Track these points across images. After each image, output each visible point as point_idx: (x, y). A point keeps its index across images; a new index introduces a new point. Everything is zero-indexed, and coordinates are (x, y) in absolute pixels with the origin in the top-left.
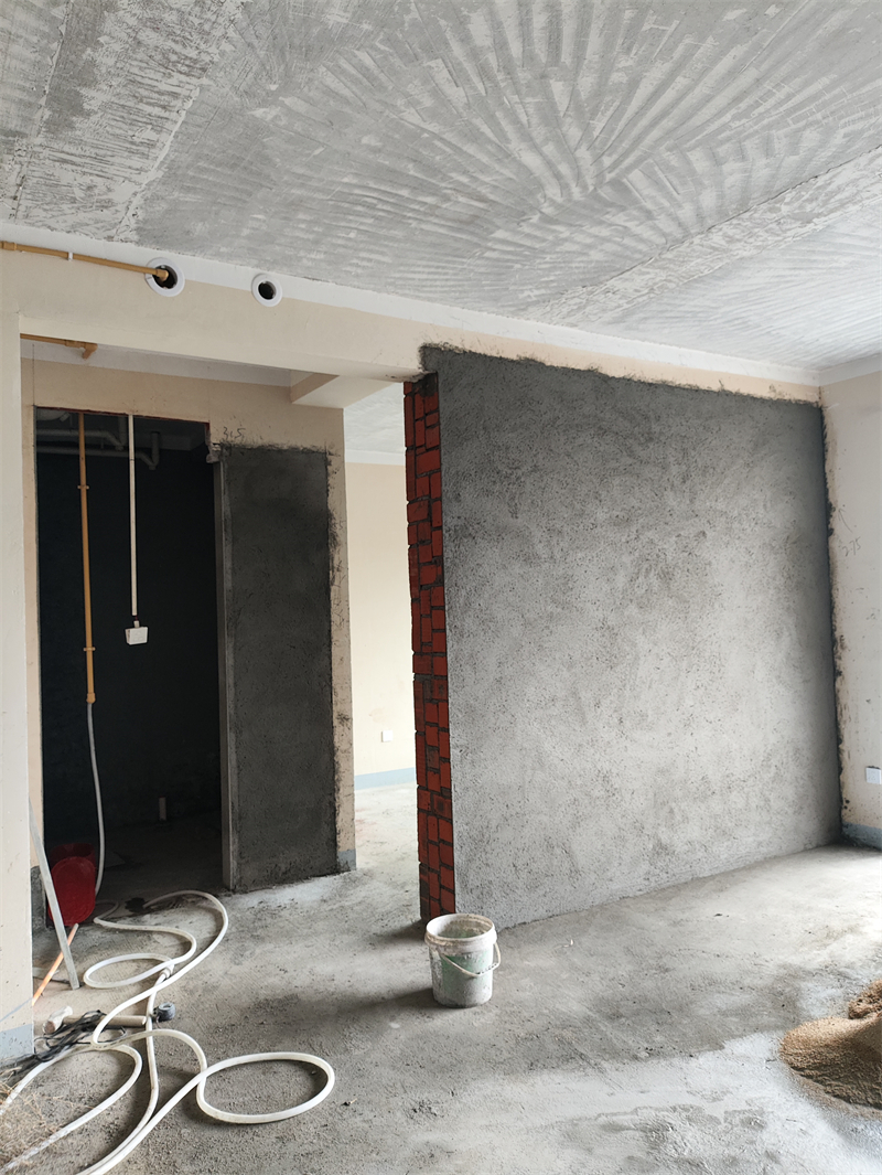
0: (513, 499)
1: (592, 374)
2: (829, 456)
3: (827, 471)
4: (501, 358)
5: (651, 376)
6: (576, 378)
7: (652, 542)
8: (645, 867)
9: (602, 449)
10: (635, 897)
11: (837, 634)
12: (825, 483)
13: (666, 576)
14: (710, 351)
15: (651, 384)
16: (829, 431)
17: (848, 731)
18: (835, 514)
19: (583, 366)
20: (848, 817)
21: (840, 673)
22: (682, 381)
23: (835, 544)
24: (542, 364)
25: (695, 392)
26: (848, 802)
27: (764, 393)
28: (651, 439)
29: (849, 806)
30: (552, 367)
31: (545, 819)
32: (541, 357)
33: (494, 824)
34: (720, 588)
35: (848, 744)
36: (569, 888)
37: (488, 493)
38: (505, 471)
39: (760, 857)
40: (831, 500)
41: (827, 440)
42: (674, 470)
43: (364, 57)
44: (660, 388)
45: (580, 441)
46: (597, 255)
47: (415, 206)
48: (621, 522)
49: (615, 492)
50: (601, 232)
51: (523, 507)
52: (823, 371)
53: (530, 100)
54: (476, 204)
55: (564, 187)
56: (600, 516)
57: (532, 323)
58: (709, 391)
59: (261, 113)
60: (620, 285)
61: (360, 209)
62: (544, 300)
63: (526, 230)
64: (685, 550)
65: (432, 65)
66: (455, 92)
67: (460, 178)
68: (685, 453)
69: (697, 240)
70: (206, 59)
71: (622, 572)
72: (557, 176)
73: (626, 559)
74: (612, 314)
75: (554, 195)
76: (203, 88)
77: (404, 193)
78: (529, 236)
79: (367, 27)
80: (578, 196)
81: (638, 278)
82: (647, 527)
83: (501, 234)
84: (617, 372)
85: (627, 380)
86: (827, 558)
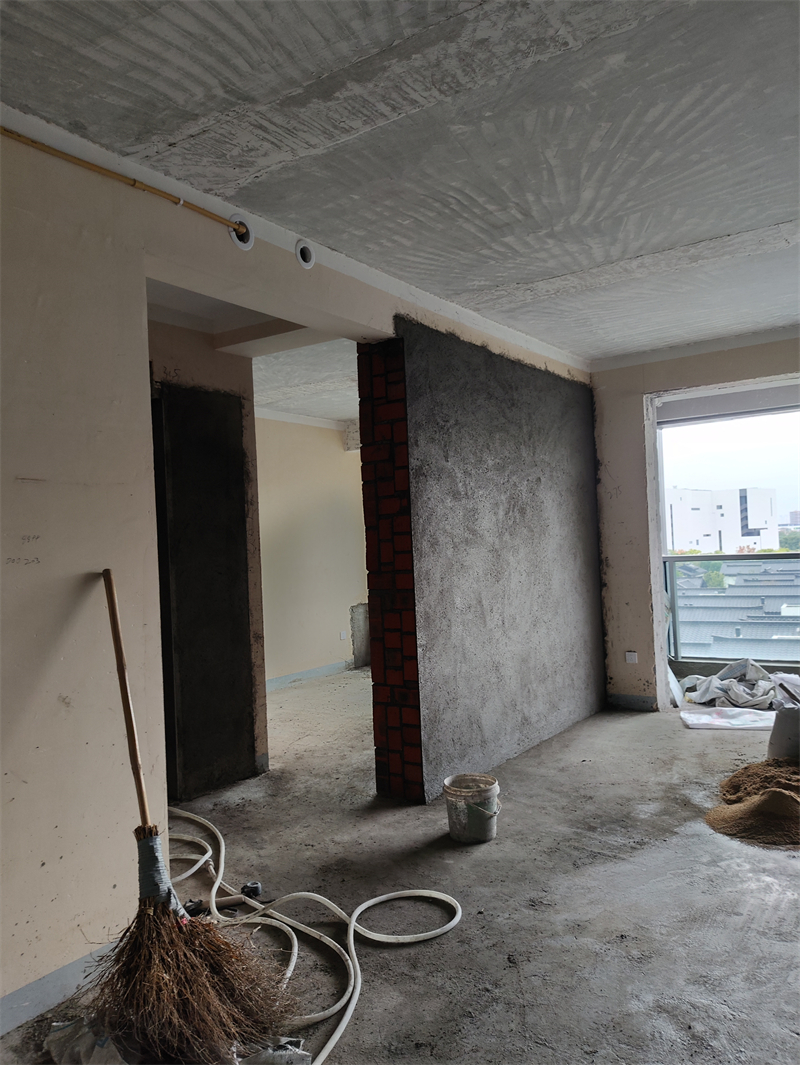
0: (445, 446)
1: (483, 350)
2: (597, 425)
3: (596, 436)
4: (437, 331)
5: (513, 354)
7: (515, 484)
8: (517, 735)
9: (490, 410)
10: (515, 759)
11: (603, 556)
12: (594, 445)
13: (522, 511)
14: (542, 340)
15: (513, 362)
16: (597, 406)
17: (611, 626)
18: (602, 468)
19: (479, 343)
20: (612, 690)
21: (605, 585)
22: (528, 361)
23: (601, 490)
24: (458, 338)
25: (533, 369)
26: (611, 678)
27: (564, 374)
28: (513, 405)
29: (612, 683)
30: (463, 341)
31: (467, 701)
32: (458, 333)
33: (442, 707)
34: (547, 522)
35: (611, 636)
36: (481, 755)
37: (433, 440)
38: (442, 423)
39: (570, 723)
40: (599, 456)
41: (596, 413)
42: (525, 429)
43: (569, 111)
44: (517, 365)
45: (479, 402)
46: (551, 263)
47: (476, 210)
48: (500, 468)
49: (497, 444)
50: (573, 248)
51: (451, 453)
52: (594, 361)
53: (632, 159)
54: (519, 216)
55: (586, 216)
56: (490, 463)
57: (453, 304)
58: (540, 370)
59: (457, 128)
60: (542, 286)
61: (437, 205)
62: (481, 289)
63: (530, 239)
64: (531, 491)
65: (603, 125)
66: (595, 144)
67: (530, 197)
68: (530, 417)
69: (622, 263)
70: (469, 86)
71: (501, 507)
72: (590, 208)
73: (503, 497)
74: (513, 305)
75: (574, 219)
76: (440, 103)
77: (481, 200)
78: (526, 244)
79: (594, 94)
80: (586, 223)
81: (558, 283)
82: (513, 473)
83: (509, 239)
84: (496, 350)
85: (501, 357)
86: (596, 500)
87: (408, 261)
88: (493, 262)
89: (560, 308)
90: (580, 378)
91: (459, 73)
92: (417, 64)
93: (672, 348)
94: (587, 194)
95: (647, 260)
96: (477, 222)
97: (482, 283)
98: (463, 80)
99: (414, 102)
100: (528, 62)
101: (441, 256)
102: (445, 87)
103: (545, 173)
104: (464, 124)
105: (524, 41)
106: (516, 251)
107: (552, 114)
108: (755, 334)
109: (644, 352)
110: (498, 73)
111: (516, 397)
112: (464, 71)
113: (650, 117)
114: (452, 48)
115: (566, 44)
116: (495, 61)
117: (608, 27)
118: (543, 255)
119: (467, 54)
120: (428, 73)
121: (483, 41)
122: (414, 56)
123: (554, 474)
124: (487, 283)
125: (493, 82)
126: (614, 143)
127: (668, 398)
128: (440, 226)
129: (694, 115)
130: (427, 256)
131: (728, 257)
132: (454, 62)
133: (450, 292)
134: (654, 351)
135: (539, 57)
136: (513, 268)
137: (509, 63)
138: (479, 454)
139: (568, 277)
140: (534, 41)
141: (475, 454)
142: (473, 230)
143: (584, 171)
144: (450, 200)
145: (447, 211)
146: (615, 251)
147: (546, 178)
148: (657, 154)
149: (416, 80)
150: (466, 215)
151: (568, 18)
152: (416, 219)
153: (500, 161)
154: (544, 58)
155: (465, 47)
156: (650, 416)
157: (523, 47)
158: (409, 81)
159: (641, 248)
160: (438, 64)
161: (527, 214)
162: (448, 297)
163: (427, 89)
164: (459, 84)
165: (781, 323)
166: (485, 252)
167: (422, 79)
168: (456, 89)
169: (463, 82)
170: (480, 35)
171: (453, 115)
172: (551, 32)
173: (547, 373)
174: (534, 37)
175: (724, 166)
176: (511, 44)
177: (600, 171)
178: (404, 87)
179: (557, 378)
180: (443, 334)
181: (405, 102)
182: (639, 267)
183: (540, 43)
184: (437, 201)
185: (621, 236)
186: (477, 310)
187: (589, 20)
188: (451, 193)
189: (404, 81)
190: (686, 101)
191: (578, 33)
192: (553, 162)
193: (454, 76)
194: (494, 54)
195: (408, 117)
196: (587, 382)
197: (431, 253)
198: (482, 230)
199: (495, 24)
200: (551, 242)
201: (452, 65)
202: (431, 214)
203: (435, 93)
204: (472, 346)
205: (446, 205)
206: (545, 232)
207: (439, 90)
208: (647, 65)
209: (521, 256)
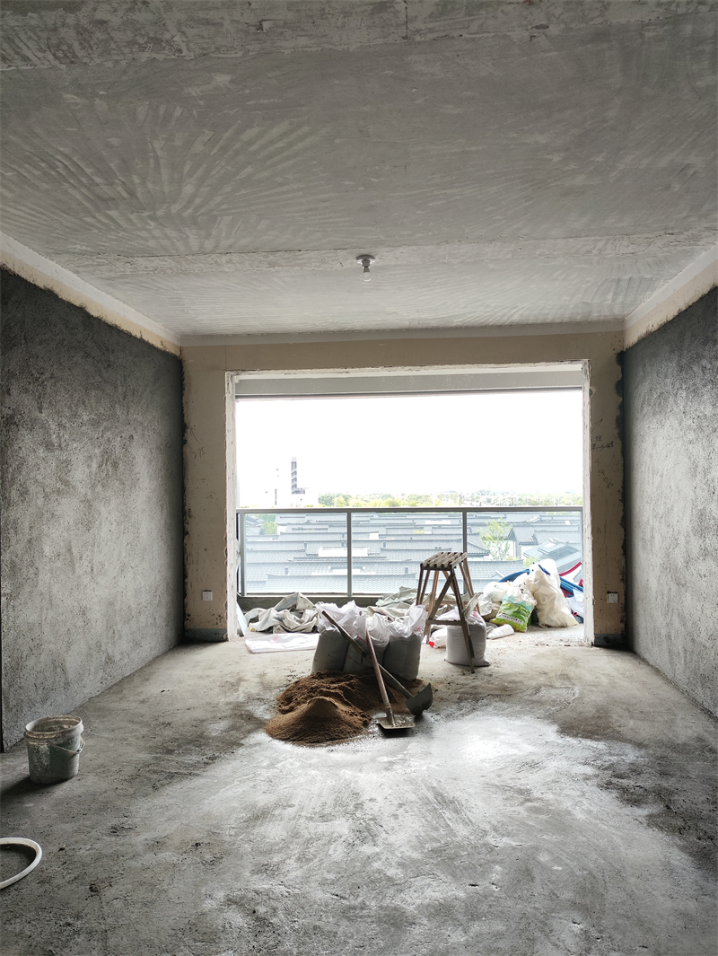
0: (40, 397)
1: (81, 311)
2: (185, 393)
3: (184, 402)
4: (35, 285)
5: (111, 319)
6: (74, 312)
7: (109, 440)
8: (101, 674)
9: (86, 368)
11: (187, 508)
12: (182, 410)
13: (115, 465)
14: (138, 311)
15: (110, 326)
16: (186, 376)
17: (191, 570)
18: (188, 431)
19: (77, 304)
20: (189, 625)
21: (187, 533)
22: (124, 327)
23: (187, 450)
24: (57, 296)
25: (129, 335)
26: (189, 615)
27: (158, 345)
28: (109, 366)
29: (190, 618)
30: (61, 299)
31: (52, 646)
32: (56, 290)
34: (138, 475)
35: (191, 578)
36: (64, 697)
37: (26, 391)
38: (36, 375)
39: (151, 658)
40: (186, 421)
41: (184, 382)
42: (120, 390)
43: (178, 112)
44: (113, 329)
45: (75, 359)
46: (152, 243)
47: (84, 180)
48: (95, 424)
49: (92, 401)
50: (172, 233)
51: (45, 405)
52: (184, 337)
53: (229, 168)
54: (125, 194)
55: (186, 207)
56: (85, 418)
57: (53, 263)
58: (135, 338)
59: (69, 97)
60: (142, 262)
61: (43, 165)
62: (82, 254)
63: (133, 217)
64: (124, 446)
65: (207, 132)
66: (198, 147)
67: (137, 180)
68: (125, 379)
69: (213, 256)
70: (85, 60)
71: (95, 460)
72: (190, 202)
73: (97, 451)
74: (112, 274)
75: (175, 208)
76: (53, 68)
77: (89, 171)
78: (129, 220)
79: (201, 103)
80: (186, 214)
81: (156, 262)
82: (107, 429)
83: (113, 213)
84: (95, 313)
85: (99, 321)
86: (183, 459)
87: (8, 212)
88: (96, 231)
89: (157, 284)
90: (171, 350)
91: (76, 46)
92: (33, 22)
93: (249, 335)
94: (188, 189)
95: (235, 257)
96: (84, 190)
97: (84, 248)
98: (80, 53)
99: (26, 59)
100: (145, 56)
101: (45, 215)
102: (60, 54)
103: (152, 161)
104: (77, 94)
105: (141, 35)
106: (120, 226)
107: (162, 110)
108: (313, 334)
109: (227, 336)
110: (116, 58)
111: (112, 359)
112: (81, 44)
113: (246, 136)
114: (71, 19)
115: (180, 51)
116: (113, 46)
117: (218, 49)
118: (144, 234)
119: (85, 30)
120: (44, 35)
121: (102, 23)
122: (30, 14)
123: (146, 433)
124: (89, 249)
125: (110, 64)
126: (215, 151)
127: (245, 376)
128: (45, 186)
129: (280, 145)
130: (27, 211)
131: (297, 268)
132: (72, 33)
133: (50, 251)
134: (235, 336)
135: (154, 55)
136: (116, 240)
137: (126, 51)
138: (74, 409)
139: (166, 258)
140: (152, 38)
141: (70, 408)
142: (78, 197)
143: (187, 168)
144: (57, 163)
145: (53, 173)
146: (209, 245)
147: (152, 166)
148: (249, 169)
149: (30, 38)
150: (72, 181)
151: (184, 29)
152: (19, 173)
153: (110, 140)
154: (160, 57)
155: (84, 22)
156: (230, 391)
157: (141, 41)
158: (23, 37)
159: (230, 247)
160: (55, 29)
161: (132, 194)
162: (48, 255)
163: (41, 50)
164: (75, 56)
165: (332, 328)
166: (89, 220)
167: (36, 39)
168: (72, 60)
169: (79, 55)
170: (99, 15)
171: (66, 84)
172: (167, 36)
173: (141, 341)
174: (152, 35)
175: (301, 193)
176: (130, 34)
177: (200, 172)
178: (17, 41)
179: (151, 347)
180: (41, 289)
181: (16, 57)
182: (227, 262)
183: (157, 41)
184: (43, 161)
185: (214, 232)
186: (77, 272)
187: (203, 37)
188: (59, 157)
189: (17, 35)
190: (276, 131)
191: (191, 45)
192: (160, 153)
193: (70, 46)
194: (112, 38)
195: (18, 71)
196: (178, 354)
197: (33, 210)
198: (87, 199)
199: (115, 11)
200: (152, 223)
201: (69, 35)
202: (37, 173)
203: (50, 57)
204: (70, 306)
205: (53, 167)
206: (148, 213)
207: (54, 55)
208: (247, 91)
209: (124, 230)
